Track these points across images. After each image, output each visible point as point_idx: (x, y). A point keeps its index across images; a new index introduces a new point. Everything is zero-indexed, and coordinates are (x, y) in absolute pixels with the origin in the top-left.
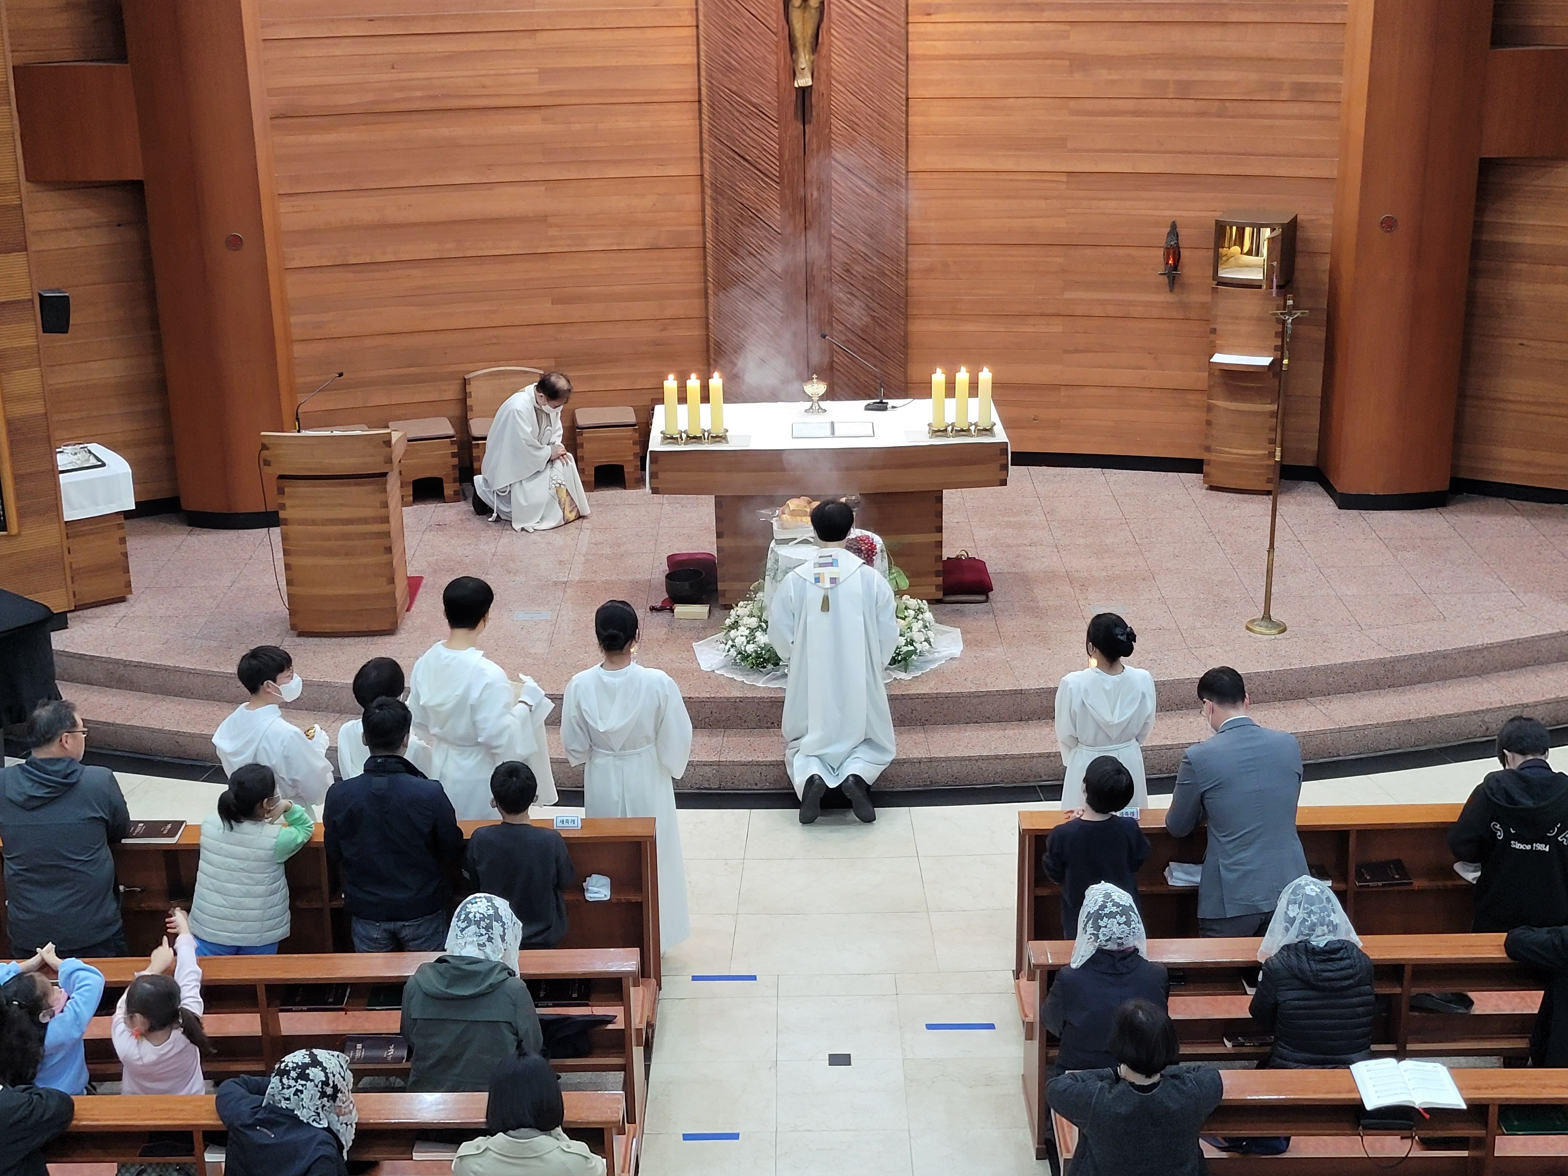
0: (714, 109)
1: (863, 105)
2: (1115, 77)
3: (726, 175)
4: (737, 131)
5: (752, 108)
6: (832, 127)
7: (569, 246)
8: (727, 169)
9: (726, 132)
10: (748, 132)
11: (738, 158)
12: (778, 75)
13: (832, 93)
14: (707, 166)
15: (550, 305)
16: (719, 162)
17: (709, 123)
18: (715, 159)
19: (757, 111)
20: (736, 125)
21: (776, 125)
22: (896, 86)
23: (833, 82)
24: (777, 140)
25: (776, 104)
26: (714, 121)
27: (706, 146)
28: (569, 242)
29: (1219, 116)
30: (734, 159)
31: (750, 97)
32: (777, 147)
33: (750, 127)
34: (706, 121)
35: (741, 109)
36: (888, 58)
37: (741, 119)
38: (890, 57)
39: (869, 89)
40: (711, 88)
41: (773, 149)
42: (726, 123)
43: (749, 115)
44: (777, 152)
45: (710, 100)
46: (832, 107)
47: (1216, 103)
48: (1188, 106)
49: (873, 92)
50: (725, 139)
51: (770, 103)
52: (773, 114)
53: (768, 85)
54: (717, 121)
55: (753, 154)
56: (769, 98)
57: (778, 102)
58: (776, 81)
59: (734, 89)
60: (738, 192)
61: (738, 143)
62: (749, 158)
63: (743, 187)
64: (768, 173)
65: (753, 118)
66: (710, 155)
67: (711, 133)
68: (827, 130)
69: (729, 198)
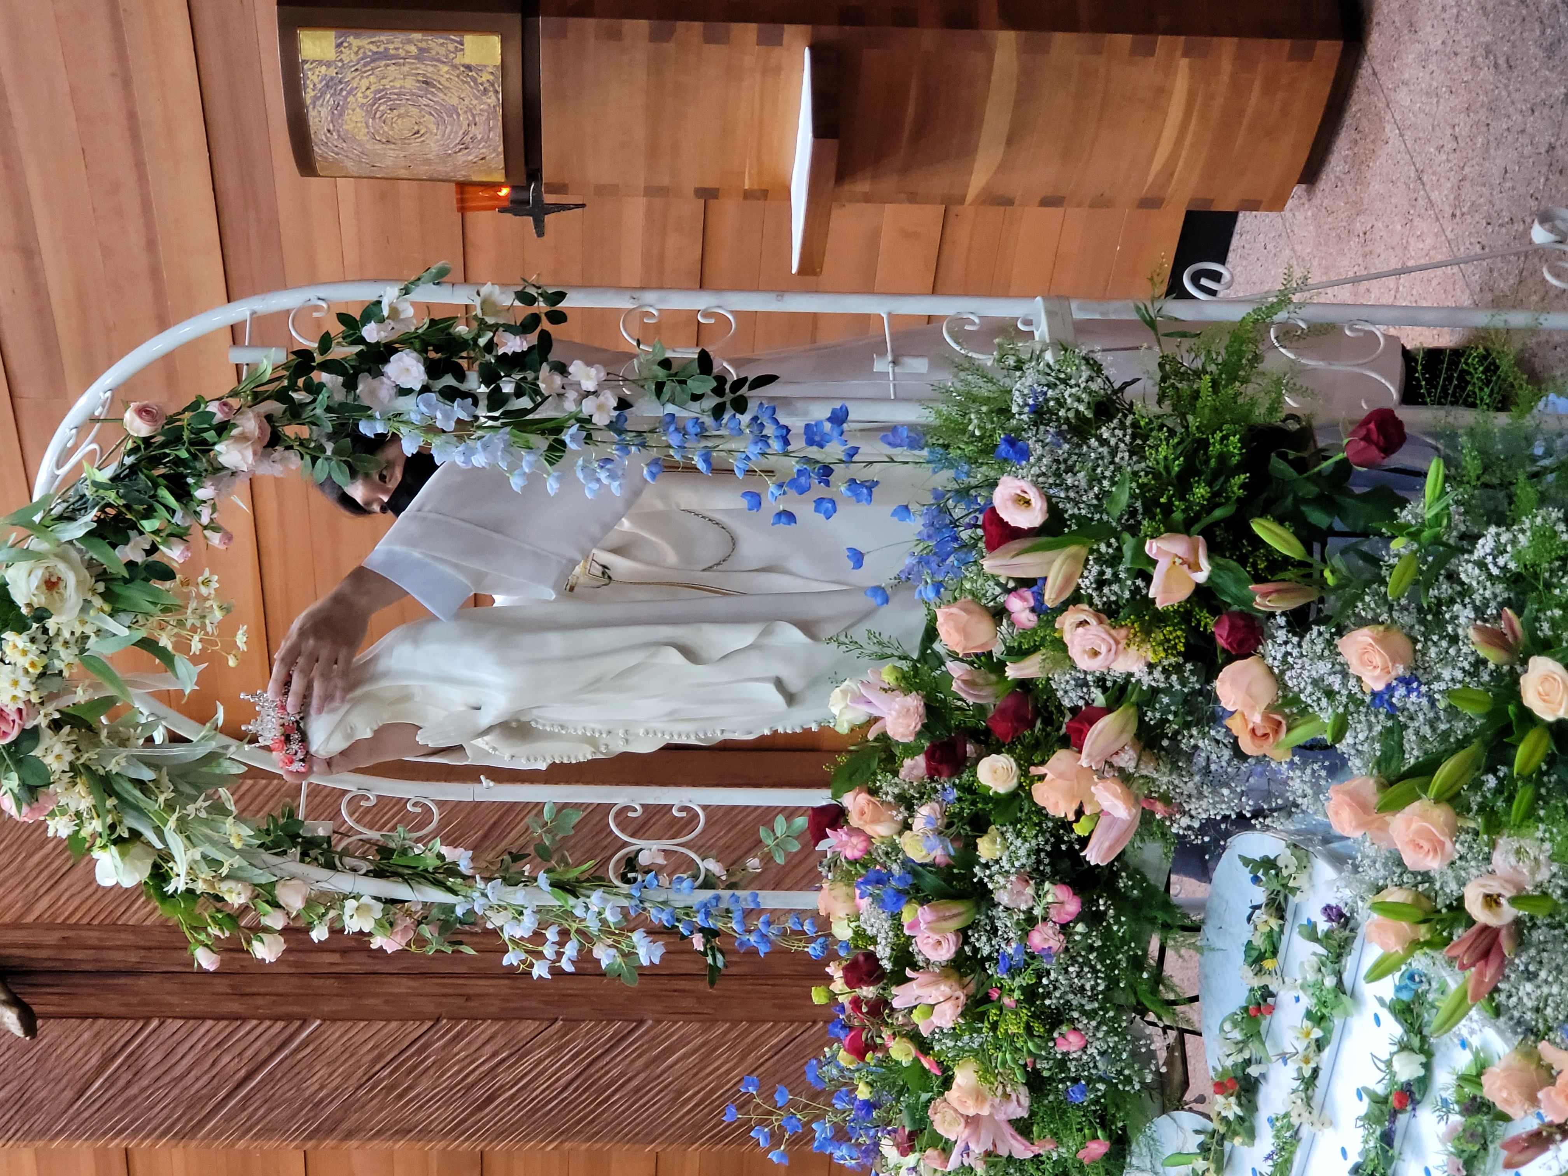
0: (123, 1130)
3: (288, 1111)
4: (176, 1090)
5: (117, 1064)
8: (271, 1110)
9: (179, 1109)
10: (178, 1071)
11: (243, 1092)
13: (59, 921)
16: (257, 1123)
17: (160, 1138)
18: (248, 1130)
19: (123, 1054)
20: (162, 1092)
21: (155, 1023)
23: (30, 919)
24: (192, 1022)
25: (101, 1021)
26: (155, 1129)
27: (216, 1145)
30: (247, 1098)
31: (87, 1067)
32: (210, 1023)
33: (162, 1069)
34: (153, 1144)
35: (124, 1081)
37: (145, 1083)
40: (73, 1133)
41: (216, 1029)
42: (157, 1109)
43: (134, 1068)
44: (226, 1022)
45: (105, 1134)
46: (95, 922)
50: (196, 1114)
51: (97, 1034)
52: (127, 1027)
55: (233, 1063)
56: (86, 1036)
57: (94, 1019)
59: (68, 1094)
60: (327, 1096)
61: (204, 1091)
62: (242, 1073)
63: (316, 1086)
64: (278, 1042)
65: (140, 1063)
66: (240, 1138)
67: (184, 1135)
68: (158, 931)
69: (346, 1109)
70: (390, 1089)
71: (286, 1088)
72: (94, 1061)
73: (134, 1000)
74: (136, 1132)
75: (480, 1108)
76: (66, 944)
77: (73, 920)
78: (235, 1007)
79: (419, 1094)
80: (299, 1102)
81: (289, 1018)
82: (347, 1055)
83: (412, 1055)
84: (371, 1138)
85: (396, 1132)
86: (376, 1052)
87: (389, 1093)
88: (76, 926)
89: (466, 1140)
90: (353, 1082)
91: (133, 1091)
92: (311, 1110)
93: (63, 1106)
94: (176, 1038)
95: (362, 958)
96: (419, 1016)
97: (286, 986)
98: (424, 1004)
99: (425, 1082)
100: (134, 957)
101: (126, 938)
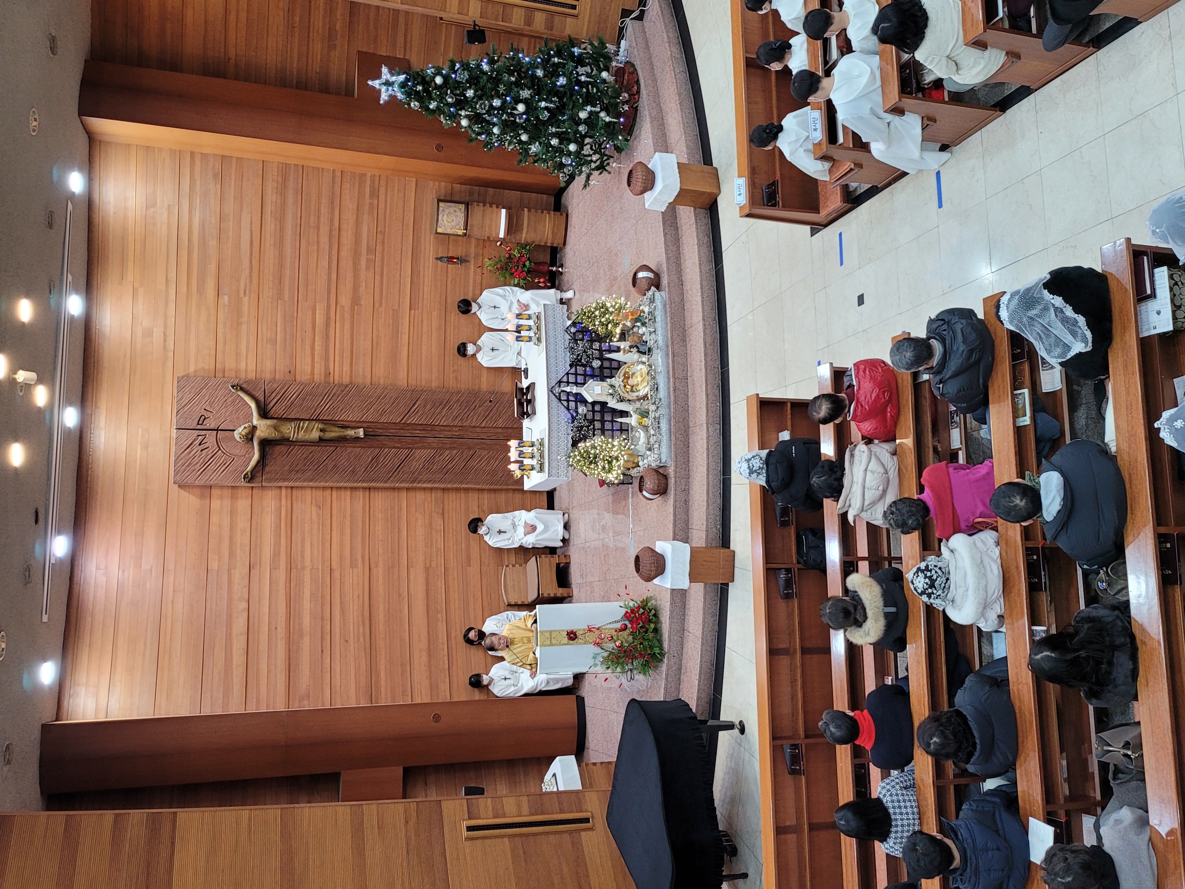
0: (373, 481)
1: (374, 406)
2: (364, 284)
3: (407, 475)
4: (385, 469)
5: (374, 461)
6: (384, 422)
7: (441, 556)
8: (404, 475)
9: (385, 474)
10: (386, 463)
11: (400, 468)
12: (358, 447)
13: (367, 421)
14: (402, 485)
15: (471, 568)
16: (400, 480)
17: (381, 483)
18: (398, 481)
19: (375, 459)
20: (382, 469)
21: (384, 449)
22: (364, 390)
23: (362, 420)
24: (390, 449)
25: (372, 448)
26: (379, 481)
27: (392, 485)
28: (439, 557)
29: (385, 235)
30: (399, 471)
31: (368, 461)
32: (393, 449)
33: (383, 463)
34: (379, 485)
35: (374, 466)
37: (379, 466)
38: (349, 393)
39: (366, 403)
40: (363, 481)
41: (394, 451)
42: (380, 475)
43: (377, 462)
44: (396, 450)
45: (369, 483)
46: (374, 421)
47: (378, 236)
48: (379, 249)
49: (367, 401)
50: (389, 476)
51: (372, 452)
52: (378, 450)
53: (363, 452)
54: (380, 478)
55: (397, 462)
56: (370, 452)
58: (361, 448)
59: (363, 469)
60: (415, 471)
61: (391, 469)
62: (399, 464)
63: (413, 468)
64: (406, 455)
65: (379, 461)
66: (397, 483)
67: (386, 482)
68: (386, 425)
69: (419, 474)
70: (427, 469)
71: (407, 468)
73: (380, 443)
74: (375, 482)
75: (445, 475)
77: (370, 421)
78: (399, 445)
79: (434, 470)
80: (409, 472)
81: (409, 448)
82: (420, 459)
83: (432, 459)
84: (423, 483)
85: (428, 482)
86: (425, 459)
89: (441, 485)
90: (421, 467)
91: (376, 469)
92: (412, 475)
93: (362, 473)
94: (387, 453)
95: (423, 432)
96: (434, 448)
97: (408, 440)
98: (435, 445)
99: (435, 467)
100: (381, 431)
101: (380, 426)
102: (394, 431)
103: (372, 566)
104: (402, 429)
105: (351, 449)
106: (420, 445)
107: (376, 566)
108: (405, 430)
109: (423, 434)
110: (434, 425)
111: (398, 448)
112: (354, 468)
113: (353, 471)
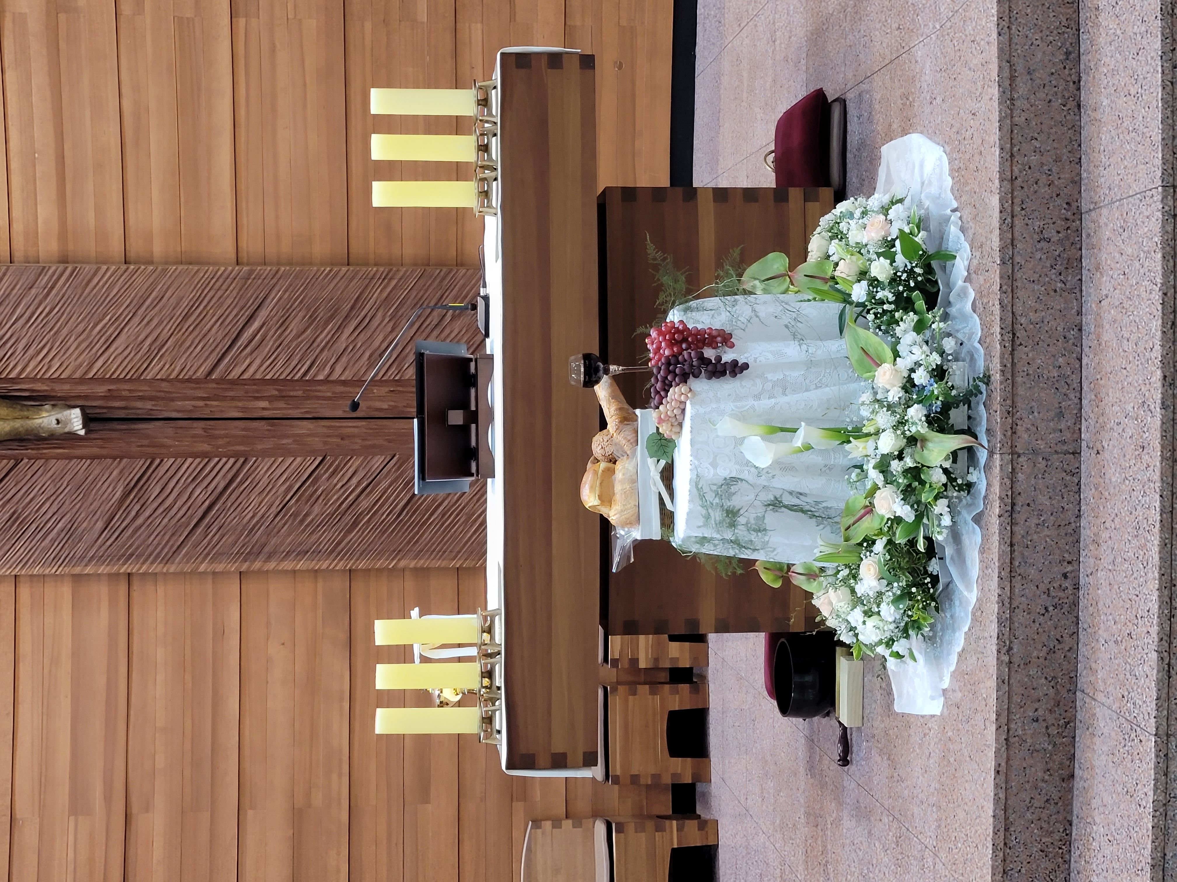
0: (131, 555)
1: (126, 330)
3: (233, 537)
4: (166, 520)
5: (132, 497)
6: (158, 377)
7: (340, 775)
8: (222, 537)
9: (167, 537)
10: (168, 504)
11: (207, 520)
12: (81, 458)
13: (107, 376)
14: (220, 567)
15: (429, 807)
16: (213, 549)
17: (152, 563)
18: (208, 554)
19: (136, 490)
20: (157, 521)
21: (157, 461)
22: (96, 280)
23: (90, 375)
24: (179, 460)
25: (125, 460)
26: (150, 555)
27: (188, 568)
28: (335, 777)
30: (209, 526)
31: (114, 500)
32: (190, 460)
33: (159, 500)
34: (149, 568)
35: (133, 513)
36: (54, 292)
37: (147, 513)
38: (52, 288)
39: (101, 320)
40: (100, 559)
41: (193, 466)
42: (153, 536)
43: (142, 501)
44: (198, 460)
45: (119, 559)
46: (128, 377)
49: (105, 315)
50: (177, 540)
51: (122, 471)
52: (140, 465)
53: (96, 472)
54: (151, 548)
55: (202, 495)
56: (115, 473)
57: (122, 458)
58: (89, 461)
59: (100, 525)
60: (258, 522)
61: (183, 520)
62: (207, 503)
63: (251, 514)
64: (230, 476)
65: (146, 497)
66: (202, 563)
67: (168, 560)
68: (164, 384)
69: (268, 534)
70: (295, 515)
71: (233, 515)
72: (118, 495)
73: (146, 442)
74: (139, 557)
75: (349, 531)
76: (110, 396)
77: (115, 376)
78: (206, 447)
79: (313, 520)
80: (240, 528)
81: (237, 455)
82: (270, 486)
83: (309, 486)
84: (283, 560)
85: (297, 555)
86: (288, 484)
87: (295, 520)
88: (118, 380)
89: (341, 560)
90: (274, 510)
91: (140, 520)
92: (247, 536)
93: (96, 535)
94: (169, 474)
95: (281, 404)
96: (314, 453)
97: (236, 429)
98: (316, 443)
99: (317, 509)
100: (149, 405)
101: (145, 389)
102: (188, 404)
103: (135, 809)
104: (216, 398)
105: (62, 463)
106: (268, 444)
107: (147, 808)
108: (224, 398)
109: (281, 409)
110: (313, 381)
111: (203, 455)
112: (72, 522)
113: (70, 531)
